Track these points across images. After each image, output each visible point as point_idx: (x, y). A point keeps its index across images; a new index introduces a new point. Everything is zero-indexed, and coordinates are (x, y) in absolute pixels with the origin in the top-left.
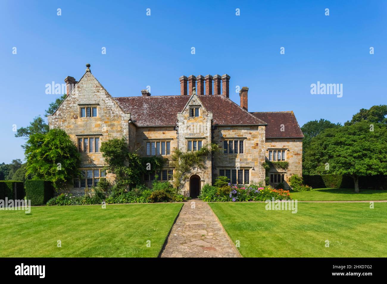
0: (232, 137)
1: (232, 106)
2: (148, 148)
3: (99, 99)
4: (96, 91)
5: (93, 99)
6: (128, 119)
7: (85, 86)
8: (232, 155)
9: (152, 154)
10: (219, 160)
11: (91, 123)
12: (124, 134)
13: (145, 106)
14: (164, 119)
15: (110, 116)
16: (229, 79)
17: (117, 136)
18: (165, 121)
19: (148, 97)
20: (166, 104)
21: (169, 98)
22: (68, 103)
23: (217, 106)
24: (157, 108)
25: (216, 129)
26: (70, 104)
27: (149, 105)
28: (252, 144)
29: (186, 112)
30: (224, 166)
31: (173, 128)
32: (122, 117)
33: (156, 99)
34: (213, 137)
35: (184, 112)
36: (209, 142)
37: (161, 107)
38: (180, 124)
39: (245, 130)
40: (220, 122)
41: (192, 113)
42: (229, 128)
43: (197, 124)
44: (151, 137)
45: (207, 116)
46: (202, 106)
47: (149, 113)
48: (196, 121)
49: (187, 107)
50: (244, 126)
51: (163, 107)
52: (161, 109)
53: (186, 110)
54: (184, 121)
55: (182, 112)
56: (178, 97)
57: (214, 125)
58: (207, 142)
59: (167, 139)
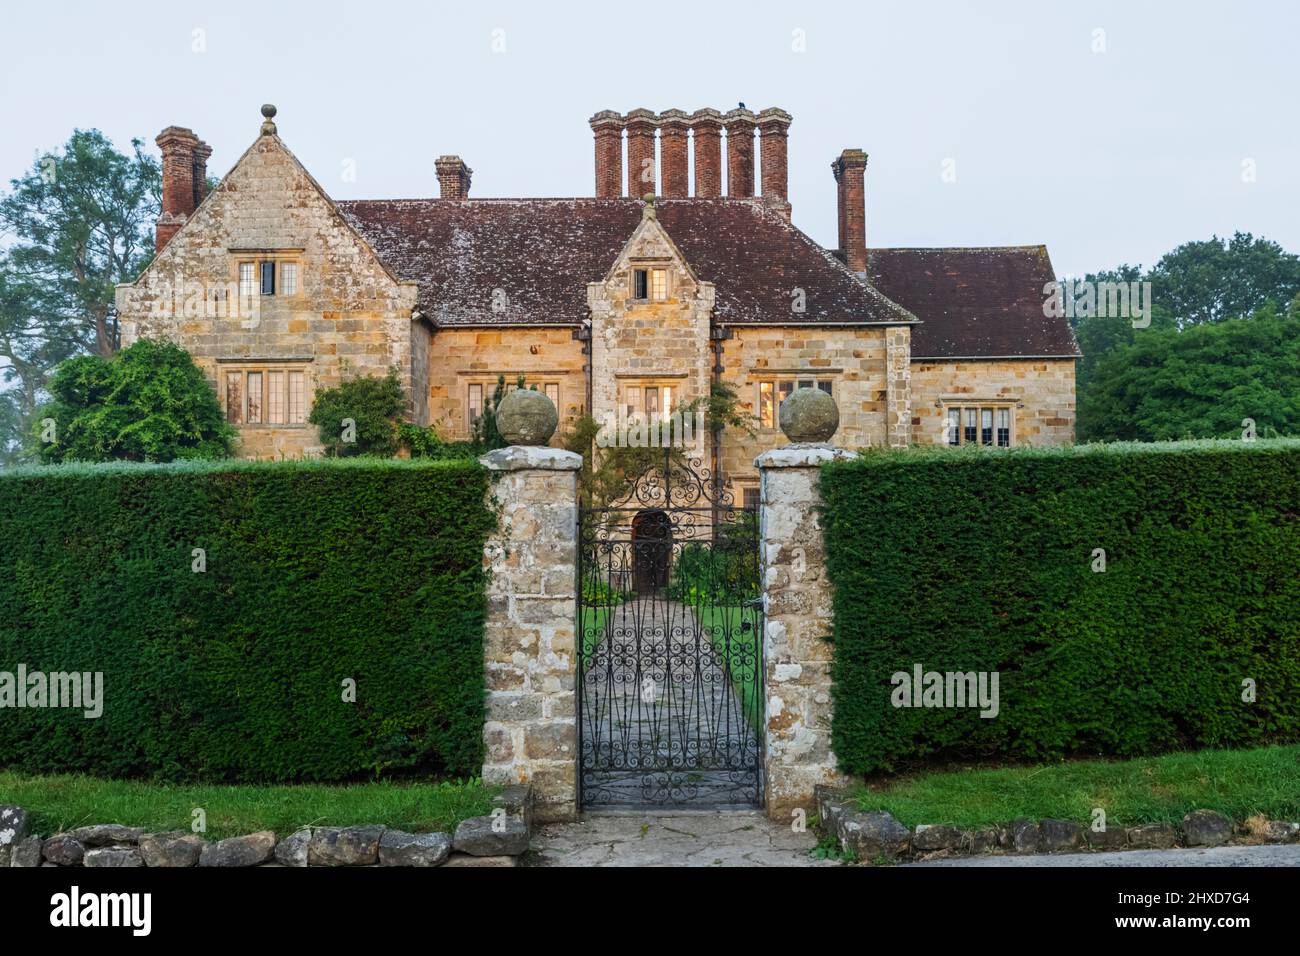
0: (788, 367)
1: (792, 247)
2: (475, 403)
3: (305, 230)
4: (295, 204)
5: (282, 232)
6: (411, 307)
7: (256, 182)
10: (740, 452)
11: (274, 317)
12: (395, 359)
13: (462, 240)
14: (535, 297)
15: (343, 293)
16: (787, 125)
17: (370, 365)
18: (538, 305)
19: (469, 204)
20: (542, 236)
21: (553, 210)
22: (192, 244)
23: (737, 245)
24: (505, 251)
25: (732, 338)
26: (200, 245)
27: (475, 235)
28: (864, 393)
29: (621, 281)
31: (571, 332)
32: (388, 297)
33: (502, 212)
34: (717, 369)
35: (612, 282)
36: (704, 392)
37: (522, 245)
38: (597, 325)
39: (836, 342)
40: (745, 312)
41: (640, 284)
42: (778, 335)
43: (660, 326)
44: (486, 365)
45: (696, 297)
46: (677, 261)
47: (478, 269)
48: (655, 314)
49: (622, 265)
50: (832, 327)
51: (529, 246)
52: (521, 252)
53: (618, 275)
54: (612, 313)
55: (604, 282)
56: (587, 205)
57: (723, 325)
58: (696, 390)
59: (546, 373)
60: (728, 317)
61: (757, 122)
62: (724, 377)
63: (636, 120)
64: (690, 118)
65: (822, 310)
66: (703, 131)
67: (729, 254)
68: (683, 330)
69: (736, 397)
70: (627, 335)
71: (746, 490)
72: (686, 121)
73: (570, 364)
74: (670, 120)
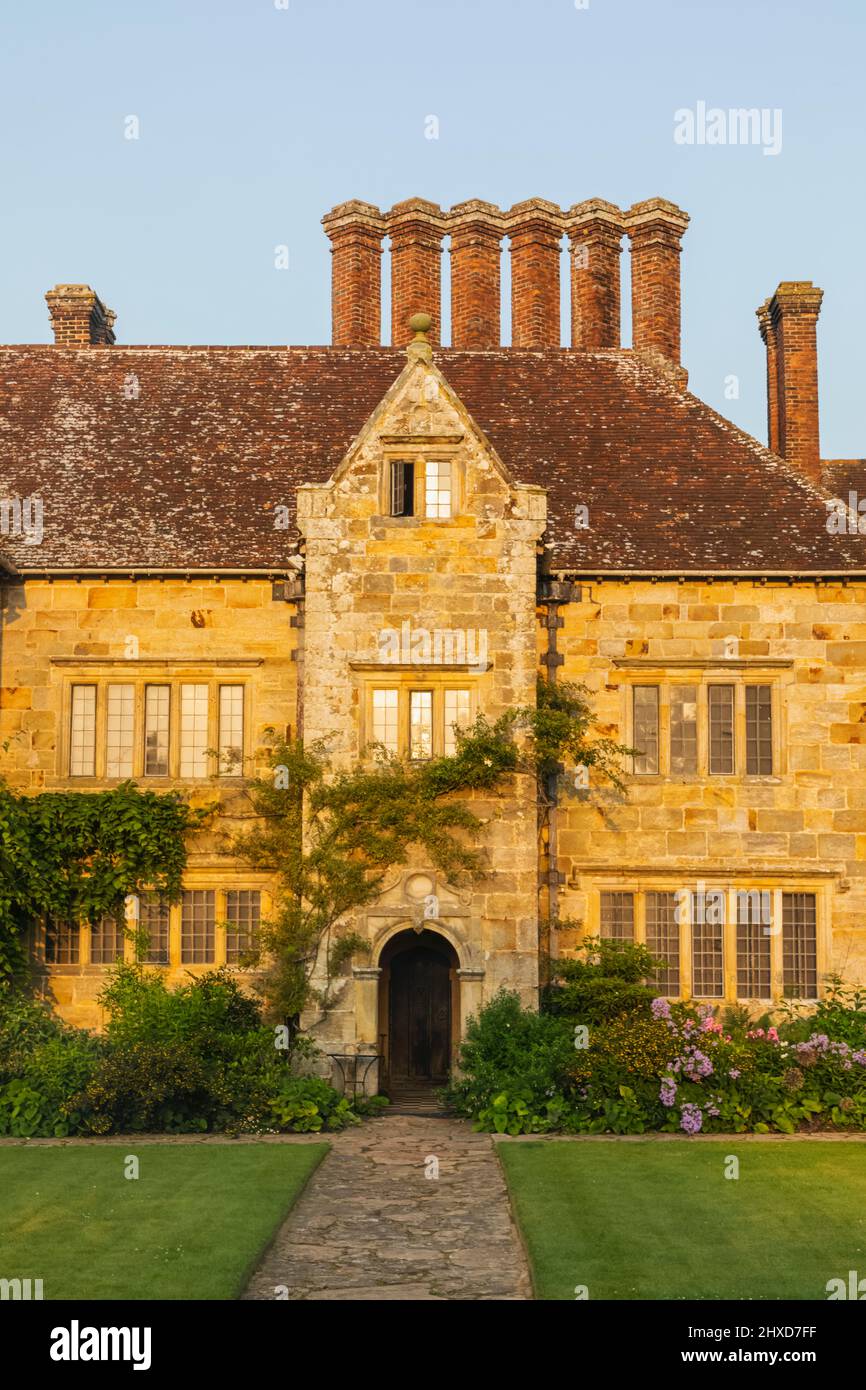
0: (688, 657)
1: (692, 435)
2: (83, 721)
8: (688, 788)
9: (113, 773)
13: (72, 416)
14: (204, 519)
16: (680, 231)
18: (207, 534)
19: (92, 354)
20: (224, 411)
21: (247, 367)
23: (589, 431)
24: (154, 438)
25: (579, 599)
27: (98, 409)
28: (834, 708)
29: (363, 482)
30: (632, 864)
31: (269, 586)
33: (151, 366)
34: (552, 659)
35: (345, 484)
36: (524, 699)
37: (186, 428)
38: (315, 566)
39: (779, 609)
40: (605, 550)
41: (401, 487)
42: (666, 594)
43: (439, 570)
44: (105, 648)
45: (509, 514)
46: (473, 444)
47: (99, 469)
48: (429, 547)
49: (365, 451)
50: (771, 579)
51: (199, 428)
52: (182, 440)
53: (357, 471)
54: (344, 544)
55: (330, 483)
56: (311, 358)
57: (561, 574)
58: (508, 695)
59: (219, 663)
60: (572, 559)
61: (625, 224)
62: (564, 674)
63: (406, 218)
64: (503, 217)
65: (753, 547)
66: (527, 239)
67: (575, 446)
68: (485, 577)
69: (586, 711)
70: (375, 586)
71: (604, 894)
72: (497, 222)
73: (267, 647)
74: (469, 219)
